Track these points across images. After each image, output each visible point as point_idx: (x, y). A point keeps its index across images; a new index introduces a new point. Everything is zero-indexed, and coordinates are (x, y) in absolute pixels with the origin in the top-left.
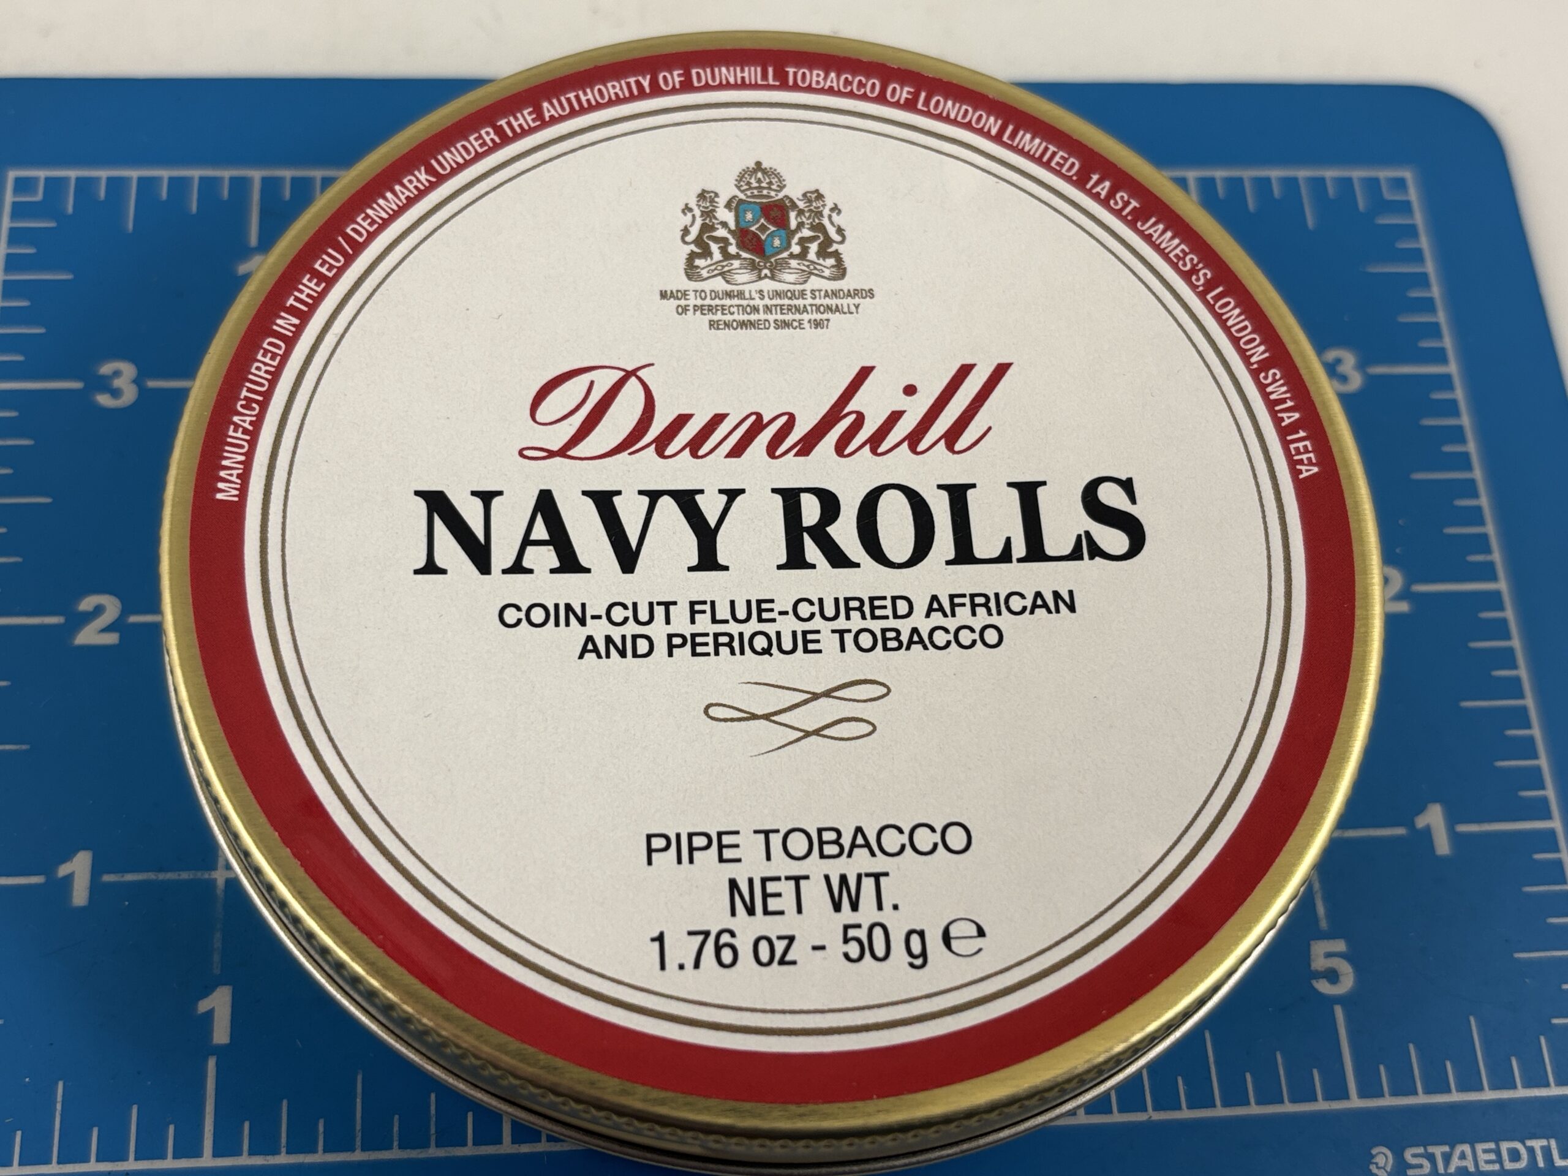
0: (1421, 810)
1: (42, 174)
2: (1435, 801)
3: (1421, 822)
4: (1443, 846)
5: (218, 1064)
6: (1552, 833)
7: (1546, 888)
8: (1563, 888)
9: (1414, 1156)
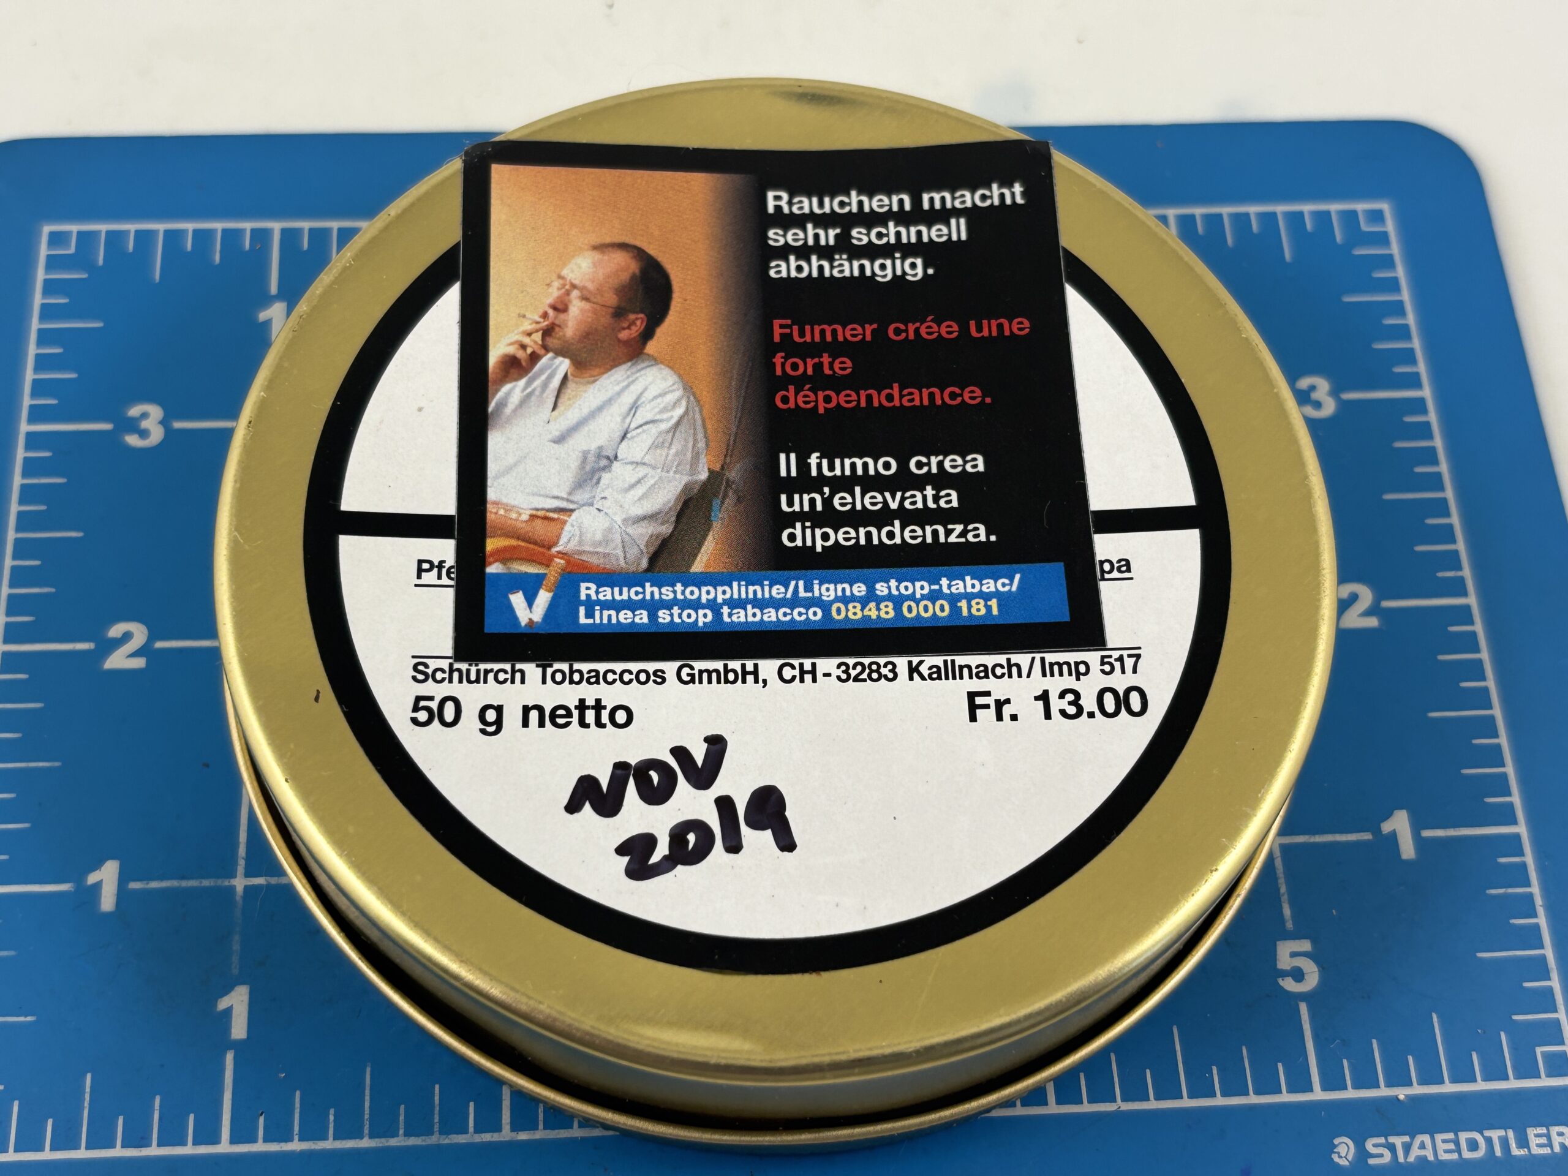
0: (1388, 816)
1: (74, 228)
2: (1402, 808)
3: (1387, 827)
4: (1408, 850)
5: (235, 1058)
6: (1517, 837)
7: (1510, 890)
8: (1528, 890)
9: (1375, 1146)
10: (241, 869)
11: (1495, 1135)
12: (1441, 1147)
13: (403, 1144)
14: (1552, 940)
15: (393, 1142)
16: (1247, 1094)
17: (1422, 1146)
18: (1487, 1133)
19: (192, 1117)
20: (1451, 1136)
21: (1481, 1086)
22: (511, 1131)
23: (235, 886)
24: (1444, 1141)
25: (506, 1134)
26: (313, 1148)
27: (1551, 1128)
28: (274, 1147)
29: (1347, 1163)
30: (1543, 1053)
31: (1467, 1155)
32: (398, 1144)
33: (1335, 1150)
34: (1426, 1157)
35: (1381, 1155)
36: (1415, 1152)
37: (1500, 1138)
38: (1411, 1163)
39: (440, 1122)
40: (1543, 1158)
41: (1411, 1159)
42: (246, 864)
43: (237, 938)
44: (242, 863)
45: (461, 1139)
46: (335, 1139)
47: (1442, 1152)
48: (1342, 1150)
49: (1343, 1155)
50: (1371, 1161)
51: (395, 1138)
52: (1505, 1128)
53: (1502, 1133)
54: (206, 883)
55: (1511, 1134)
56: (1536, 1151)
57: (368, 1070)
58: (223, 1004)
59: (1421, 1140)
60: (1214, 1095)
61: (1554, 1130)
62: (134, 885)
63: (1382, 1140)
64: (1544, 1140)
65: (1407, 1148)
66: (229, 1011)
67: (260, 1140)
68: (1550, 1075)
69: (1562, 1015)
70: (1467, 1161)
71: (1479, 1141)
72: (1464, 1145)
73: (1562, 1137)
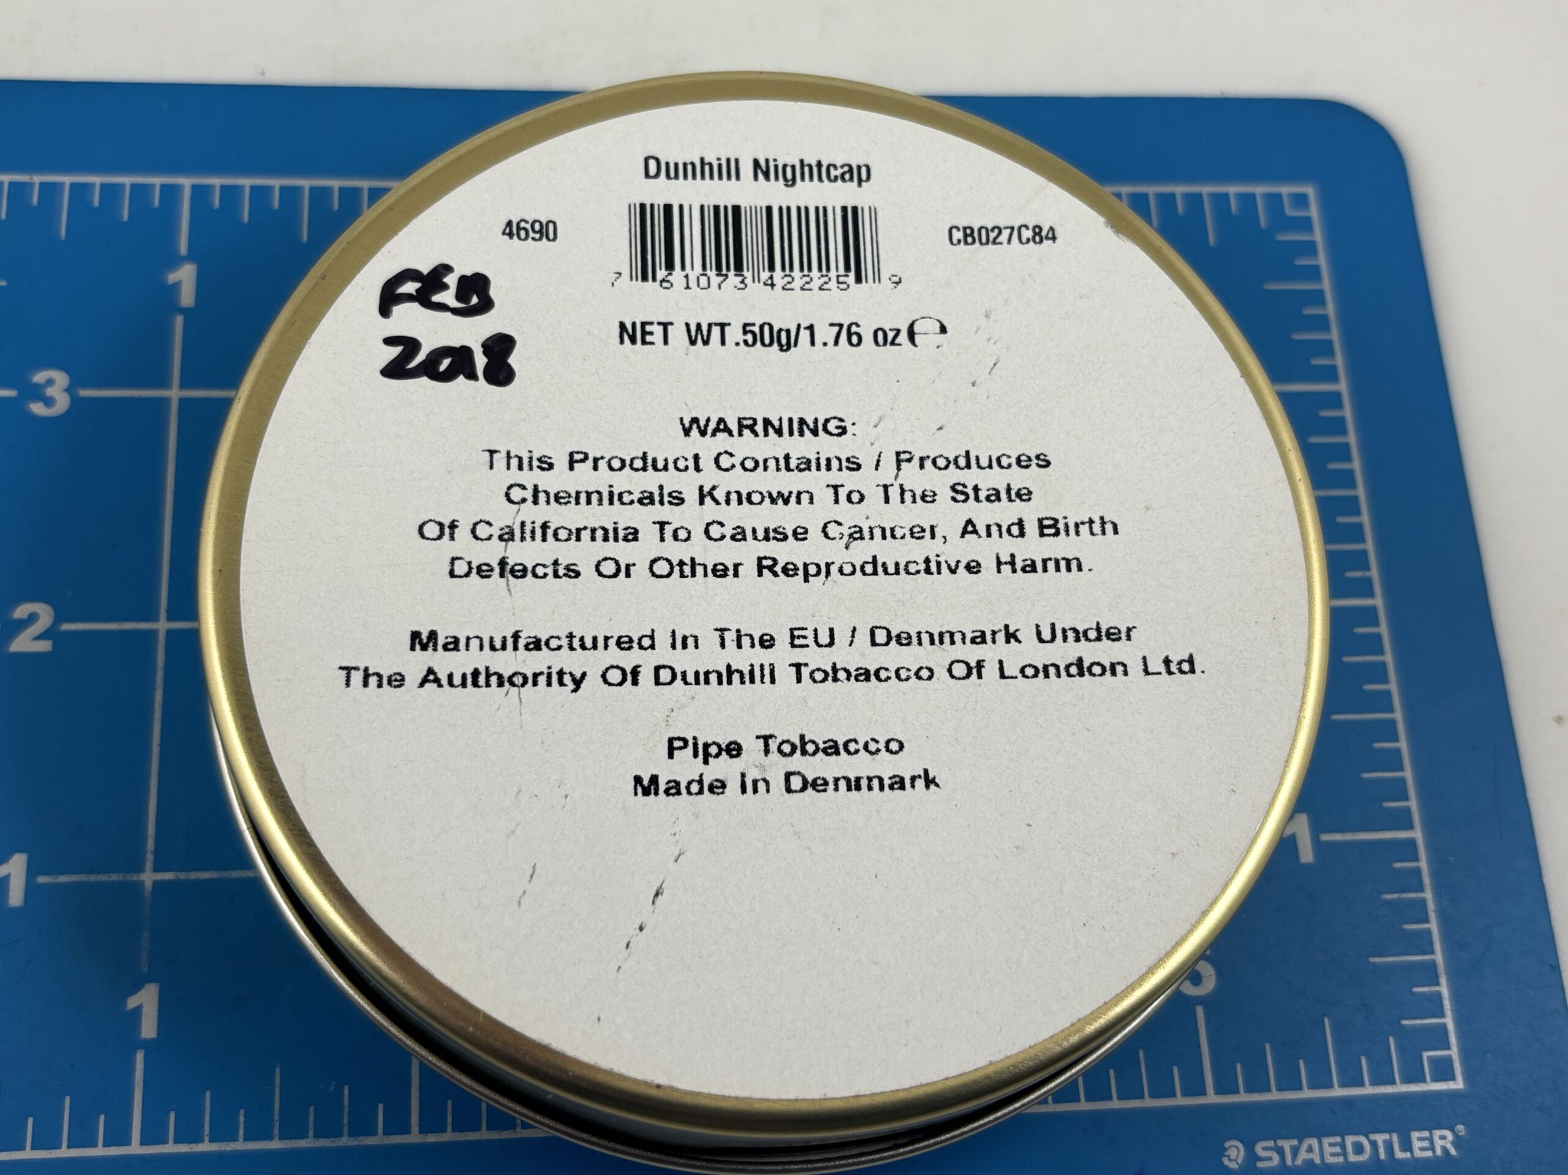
2: (1302, 812)
3: (1287, 831)
4: (1307, 854)
5: (145, 1057)
6: (1412, 842)
7: (1404, 896)
8: (1420, 895)
9: (1264, 1149)
10: (149, 864)
11: (1380, 1138)
12: (1328, 1150)
13: (312, 1145)
14: (1442, 945)
15: (302, 1144)
16: (1142, 1097)
17: (1310, 1150)
18: (1373, 1137)
19: (102, 1118)
20: (1338, 1139)
21: (1369, 1090)
22: (420, 1133)
23: (143, 882)
24: (1331, 1145)
25: (414, 1137)
26: (223, 1149)
27: (1434, 1132)
28: (184, 1148)
29: (1236, 1166)
30: (1429, 1058)
31: (1353, 1158)
32: (308, 1145)
33: (1226, 1153)
34: (1312, 1160)
35: (1270, 1159)
36: (1303, 1155)
37: (1385, 1142)
38: (1298, 1166)
39: (349, 1123)
40: (1426, 1161)
41: (1299, 1162)
42: (155, 859)
43: (146, 934)
44: (150, 856)
45: (370, 1141)
46: (245, 1140)
47: (1328, 1154)
48: (1233, 1153)
49: (1233, 1156)
50: (1260, 1165)
51: (306, 1140)
52: (1390, 1132)
53: (1387, 1136)
54: (115, 877)
55: (1395, 1138)
56: (1418, 1154)
57: (278, 1070)
58: (132, 1003)
59: (1308, 1143)
60: (1110, 1098)
61: (1437, 1133)
62: (42, 879)
63: (1271, 1144)
64: (1426, 1144)
65: (1295, 1151)
66: (138, 1010)
67: (171, 1141)
68: (1435, 1079)
69: (1449, 1021)
70: (1353, 1164)
71: (1364, 1145)
72: (1350, 1148)
73: (1444, 1140)
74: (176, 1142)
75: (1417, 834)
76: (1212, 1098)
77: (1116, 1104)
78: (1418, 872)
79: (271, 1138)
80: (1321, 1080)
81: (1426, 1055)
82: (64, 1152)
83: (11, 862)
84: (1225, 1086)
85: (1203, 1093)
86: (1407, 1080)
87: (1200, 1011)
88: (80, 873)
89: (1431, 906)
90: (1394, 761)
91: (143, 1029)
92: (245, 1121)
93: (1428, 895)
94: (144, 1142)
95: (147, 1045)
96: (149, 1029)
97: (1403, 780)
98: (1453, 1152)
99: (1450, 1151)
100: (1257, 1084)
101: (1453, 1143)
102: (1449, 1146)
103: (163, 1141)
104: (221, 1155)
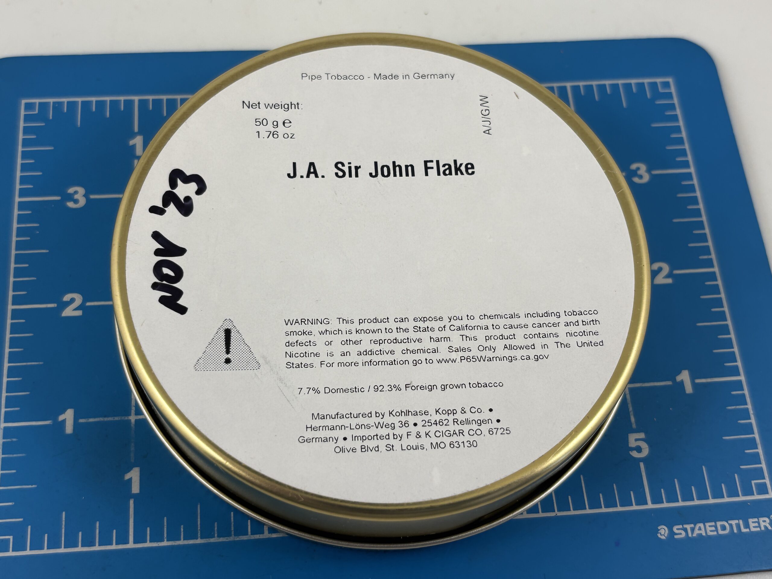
0: (679, 373)
1: (37, 101)
2: (685, 369)
3: (679, 378)
4: (689, 389)
5: (134, 502)
6: (740, 382)
7: (738, 407)
8: (746, 406)
9: (678, 529)
10: (133, 411)
11: (734, 522)
12: (709, 529)
13: (217, 541)
14: (758, 430)
15: (212, 540)
16: (616, 506)
17: (700, 529)
18: (730, 522)
19: (115, 531)
20: (713, 524)
21: (726, 500)
22: (269, 533)
23: (130, 420)
24: (710, 526)
25: (266, 535)
26: (173, 544)
27: (759, 518)
28: (154, 545)
29: (665, 538)
30: (755, 484)
31: (721, 532)
32: (215, 541)
33: (659, 532)
34: (701, 534)
35: (681, 534)
36: (697, 532)
37: (736, 524)
38: (695, 537)
39: (234, 530)
40: (757, 533)
41: (695, 535)
42: (136, 409)
43: (133, 444)
44: (133, 408)
45: (245, 538)
46: (184, 540)
47: (709, 531)
48: (662, 532)
49: (663, 533)
50: (676, 537)
51: (213, 538)
52: (738, 519)
53: (737, 521)
54: (116, 419)
55: (741, 522)
56: (753, 529)
57: (199, 506)
58: (127, 477)
59: (699, 526)
60: (601, 507)
61: (761, 520)
62: (81, 421)
63: (681, 527)
64: (757, 524)
65: (693, 530)
66: (130, 480)
67: (148, 541)
68: (759, 493)
69: (764, 466)
70: (721, 535)
71: (726, 526)
72: (719, 528)
73: (764, 522)
74: (151, 541)
75: (742, 378)
76: (650, 506)
77: (604, 510)
78: (744, 395)
79: (197, 539)
80: (703, 496)
81: (753, 482)
82: (97, 548)
83: (66, 413)
84: (657, 499)
85: (647, 504)
86: (745, 494)
87: (642, 465)
88: (99, 417)
89: (751, 412)
90: (728, 344)
91: (133, 489)
92: (183, 531)
93: (749, 406)
94: (135, 542)
95: (135, 496)
96: (136, 489)
97: (733, 353)
98: (770, 528)
99: (768, 528)
100: (672, 498)
101: (769, 524)
102: (768, 525)
103: (145, 541)
104: (172, 547)
